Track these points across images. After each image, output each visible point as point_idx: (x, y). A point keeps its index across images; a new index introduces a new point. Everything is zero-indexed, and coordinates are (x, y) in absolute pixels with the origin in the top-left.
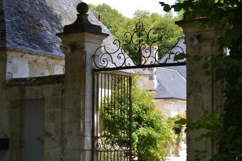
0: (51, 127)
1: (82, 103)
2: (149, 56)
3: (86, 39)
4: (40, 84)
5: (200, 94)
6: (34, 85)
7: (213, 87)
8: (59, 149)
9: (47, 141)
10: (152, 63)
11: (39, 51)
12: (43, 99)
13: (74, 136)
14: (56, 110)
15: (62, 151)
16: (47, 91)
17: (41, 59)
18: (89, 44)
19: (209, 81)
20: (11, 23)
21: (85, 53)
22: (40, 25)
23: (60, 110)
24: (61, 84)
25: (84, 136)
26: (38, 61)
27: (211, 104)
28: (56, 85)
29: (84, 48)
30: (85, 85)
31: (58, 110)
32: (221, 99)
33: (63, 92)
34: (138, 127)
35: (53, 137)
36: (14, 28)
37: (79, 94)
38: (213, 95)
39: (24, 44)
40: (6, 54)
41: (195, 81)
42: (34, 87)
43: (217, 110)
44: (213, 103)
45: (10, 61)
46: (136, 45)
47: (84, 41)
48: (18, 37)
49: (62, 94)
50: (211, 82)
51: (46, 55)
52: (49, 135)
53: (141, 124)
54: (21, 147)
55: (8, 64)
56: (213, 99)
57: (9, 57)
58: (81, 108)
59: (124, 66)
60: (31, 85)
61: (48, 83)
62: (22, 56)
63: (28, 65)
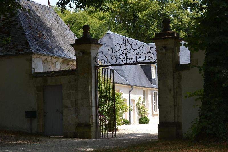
0: (67, 102)
1: (90, 87)
2: (132, 58)
3: (91, 48)
4: (58, 76)
5: (166, 80)
6: (54, 76)
7: (173, 76)
8: (74, 116)
9: (65, 111)
10: (134, 62)
11: (48, 53)
12: (61, 85)
13: (85, 107)
14: (71, 91)
15: (77, 117)
16: (64, 80)
17: (49, 59)
18: (93, 50)
19: (172, 72)
20: (29, 35)
21: (91, 56)
22: (43, 35)
23: (74, 91)
24: (74, 76)
25: (92, 107)
26: (47, 60)
27: (173, 85)
28: (70, 76)
29: (90, 53)
30: (91, 76)
31: (72, 91)
32: (179, 82)
33: (76, 80)
34: (105, 102)
35: (70, 108)
36: (31, 39)
37: (88, 82)
38: (174, 80)
39: (39, 49)
40: (31, 57)
41: (163, 73)
42: (54, 77)
43: (176, 89)
44: (174, 85)
45: (33, 61)
46: (124, 51)
47: (90, 49)
48: (35, 45)
49: (75, 81)
50: (172, 73)
51: (53, 56)
52: (66, 107)
53: (107, 100)
54: (44, 116)
55: (33, 63)
56: (174, 82)
57: (33, 58)
58: (90, 90)
59: (116, 64)
60: (52, 76)
61: (64, 75)
62: (39, 57)
63: (42, 63)
